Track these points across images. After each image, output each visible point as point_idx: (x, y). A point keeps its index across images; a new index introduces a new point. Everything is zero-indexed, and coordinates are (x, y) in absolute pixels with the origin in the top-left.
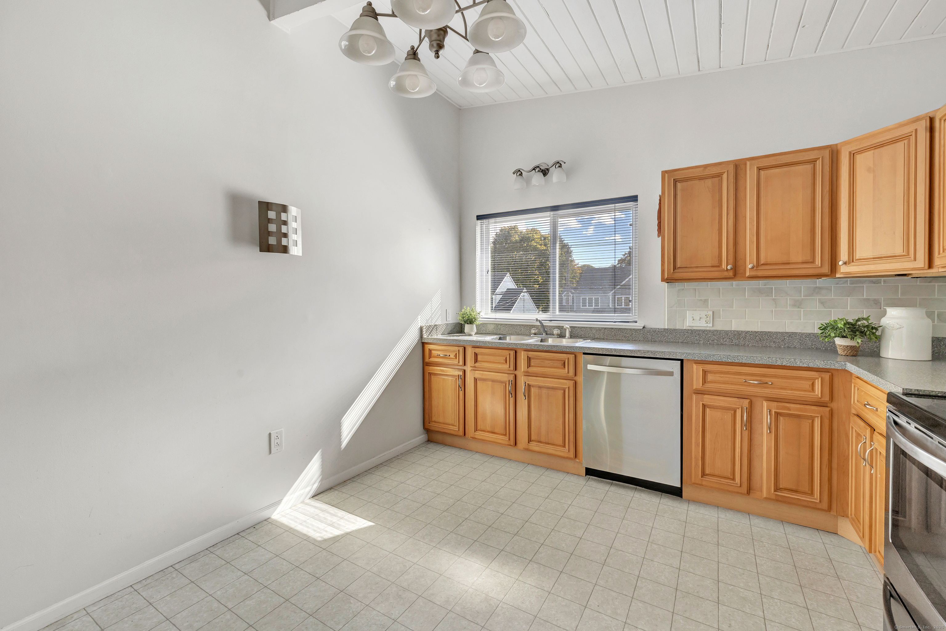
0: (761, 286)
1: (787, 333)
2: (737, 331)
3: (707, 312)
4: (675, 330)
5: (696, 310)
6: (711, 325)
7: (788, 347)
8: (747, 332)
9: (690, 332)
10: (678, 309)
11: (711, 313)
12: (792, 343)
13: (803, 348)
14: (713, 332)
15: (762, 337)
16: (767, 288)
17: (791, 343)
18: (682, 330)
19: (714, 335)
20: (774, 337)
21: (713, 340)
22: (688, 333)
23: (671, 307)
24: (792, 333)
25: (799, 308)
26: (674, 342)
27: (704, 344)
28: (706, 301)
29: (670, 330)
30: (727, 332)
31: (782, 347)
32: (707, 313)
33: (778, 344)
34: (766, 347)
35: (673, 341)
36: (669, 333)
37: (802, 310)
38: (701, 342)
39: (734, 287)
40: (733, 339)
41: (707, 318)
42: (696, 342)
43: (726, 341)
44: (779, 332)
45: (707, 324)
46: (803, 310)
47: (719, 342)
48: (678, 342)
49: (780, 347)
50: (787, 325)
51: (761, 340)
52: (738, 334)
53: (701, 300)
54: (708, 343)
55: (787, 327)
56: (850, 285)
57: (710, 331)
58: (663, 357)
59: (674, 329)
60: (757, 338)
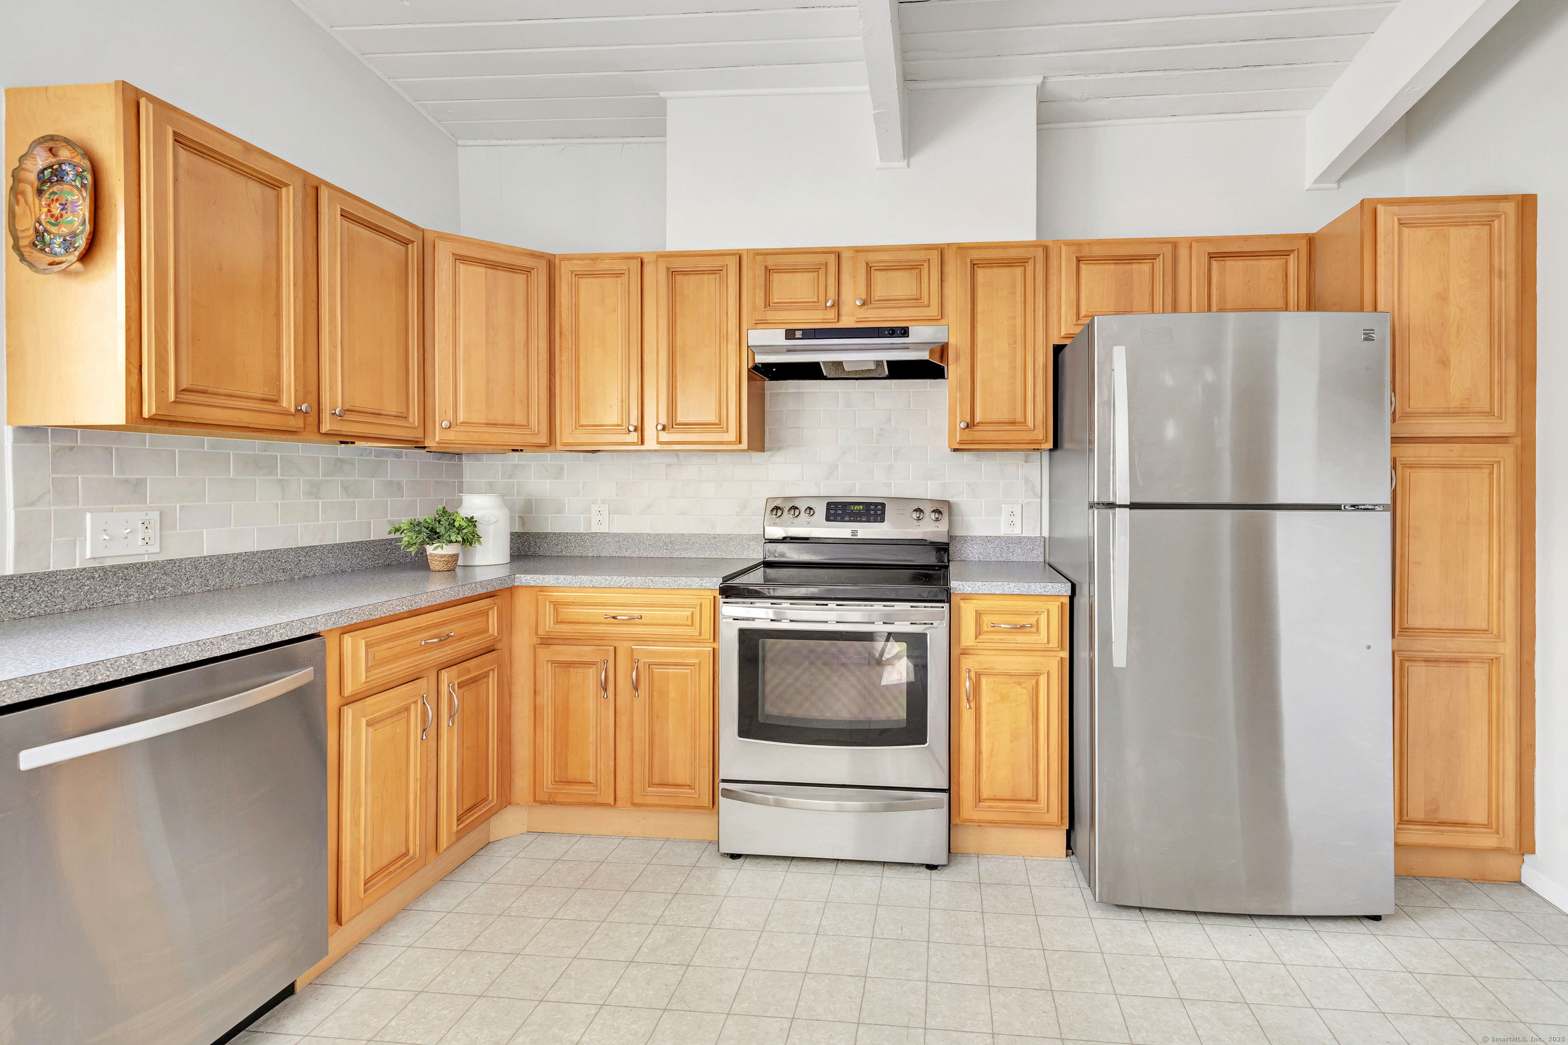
0: (258, 451)
1: (303, 548)
2: (218, 557)
3: (145, 513)
4: (49, 574)
5: (112, 511)
6: (156, 549)
7: (305, 577)
8: (236, 557)
9: (99, 576)
10: (58, 508)
11: (155, 516)
12: (310, 566)
13: (325, 574)
14: (164, 566)
15: (264, 563)
16: (269, 456)
17: (308, 569)
18: (74, 572)
19: (165, 573)
20: (283, 561)
21: (163, 588)
22: (93, 578)
23: (32, 504)
24: (310, 547)
25: (316, 497)
26: (47, 614)
27: (138, 602)
28: (139, 485)
29: (33, 578)
30: (195, 562)
31: (296, 577)
32: (147, 517)
33: (290, 574)
34: (270, 583)
35: (42, 612)
36: (26, 588)
37: (320, 502)
38: (132, 598)
39: (206, 450)
40: (208, 576)
41: (147, 531)
42: (116, 602)
43: (194, 584)
44: (292, 548)
45: (147, 547)
46: (322, 502)
47: (177, 590)
48: (61, 612)
49: (292, 579)
50: (300, 533)
51: (263, 571)
52: (219, 562)
53: (126, 481)
54: (151, 597)
55: (300, 537)
56: (375, 458)
57: (155, 564)
58: (287, 638)
59: (44, 573)
60: (256, 566)
